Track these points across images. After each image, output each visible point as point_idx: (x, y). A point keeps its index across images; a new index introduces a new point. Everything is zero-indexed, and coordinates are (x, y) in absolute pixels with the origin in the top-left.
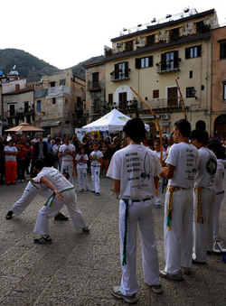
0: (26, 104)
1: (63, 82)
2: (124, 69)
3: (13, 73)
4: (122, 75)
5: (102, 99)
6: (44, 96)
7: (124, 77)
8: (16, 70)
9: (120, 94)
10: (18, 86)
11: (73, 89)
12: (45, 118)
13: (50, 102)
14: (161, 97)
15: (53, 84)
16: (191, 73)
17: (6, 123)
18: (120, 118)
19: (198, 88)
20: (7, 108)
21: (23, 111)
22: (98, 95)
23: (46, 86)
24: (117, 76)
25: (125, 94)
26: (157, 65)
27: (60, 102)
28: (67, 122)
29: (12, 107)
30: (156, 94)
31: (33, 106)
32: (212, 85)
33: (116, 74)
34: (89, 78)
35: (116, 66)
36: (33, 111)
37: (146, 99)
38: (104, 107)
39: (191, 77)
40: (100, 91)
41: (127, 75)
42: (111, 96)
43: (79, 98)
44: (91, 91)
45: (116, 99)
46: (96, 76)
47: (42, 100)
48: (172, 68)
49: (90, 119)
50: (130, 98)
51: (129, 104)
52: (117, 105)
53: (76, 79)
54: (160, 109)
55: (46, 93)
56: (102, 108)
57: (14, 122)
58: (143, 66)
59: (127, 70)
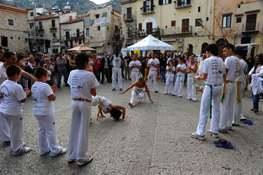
0: (78, 31)
1: (105, 15)
2: (150, 5)
3: (66, 7)
4: (148, 10)
5: (134, 27)
6: (92, 25)
7: (150, 11)
8: (69, 5)
9: (147, 24)
10: (71, 17)
11: (113, 19)
12: (92, 41)
13: (96, 29)
14: (177, 26)
15: (97, 16)
16: (199, 8)
17: (63, 45)
18: (154, 41)
19: (204, 19)
20: (64, 34)
21: (76, 36)
22: (131, 24)
23: (93, 17)
24: (145, 11)
25: (151, 23)
26: (175, 2)
27: (103, 29)
28: (109, 44)
29: (67, 33)
30: (173, 23)
31: (83, 32)
32: (215, 17)
33: (144, 8)
34: (124, 11)
35: (145, 3)
36: (83, 36)
37: (166, 27)
38: (136, 33)
39: (199, 11)
40: (132, 21)
41: (152, 9)
42: (140, 25)
43: (116, 26)
44: (126, 22)
45: (144, 27)
46: (129, 10)
47: (90, 28)
48: (186, 5)
49: (125, 42)
50: (154, 26)
51: (154, 31)
52: (145, 31)
53: (115, 13)
54: (176, 35)
55: (93, 22)
56: (134, 34)
57: (69, 44)
58: (164, 3)
59: (153, 6)
